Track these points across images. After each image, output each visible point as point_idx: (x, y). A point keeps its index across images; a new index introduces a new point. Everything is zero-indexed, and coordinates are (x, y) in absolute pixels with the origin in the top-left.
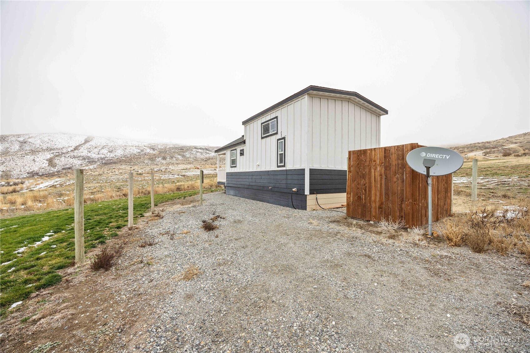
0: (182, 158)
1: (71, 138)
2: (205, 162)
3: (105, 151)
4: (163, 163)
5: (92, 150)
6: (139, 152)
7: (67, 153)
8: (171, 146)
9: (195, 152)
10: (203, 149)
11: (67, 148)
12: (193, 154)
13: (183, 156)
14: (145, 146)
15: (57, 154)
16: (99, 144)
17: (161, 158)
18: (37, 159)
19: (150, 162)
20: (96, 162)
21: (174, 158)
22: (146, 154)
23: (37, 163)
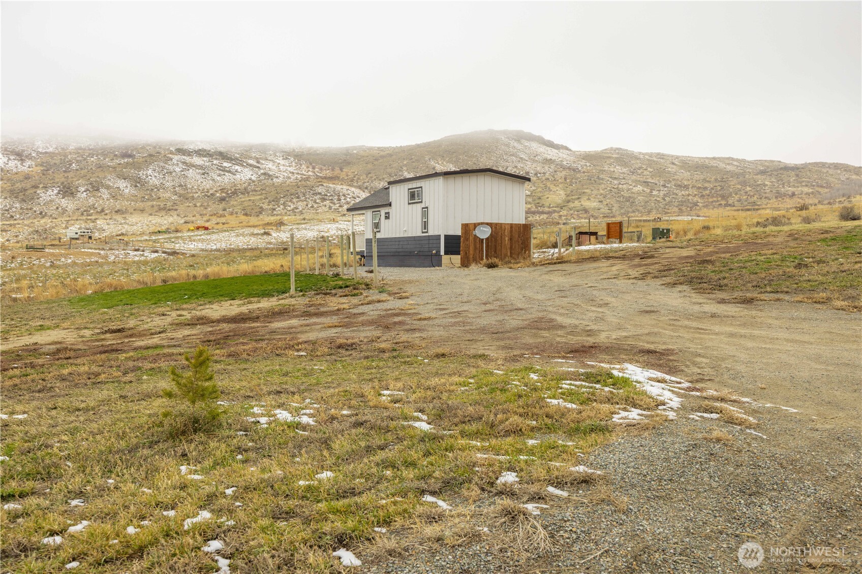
0: (134, 191)
9: (180, 165)
12: (171, 173)
13: (137, 182)
17: (56, 192)
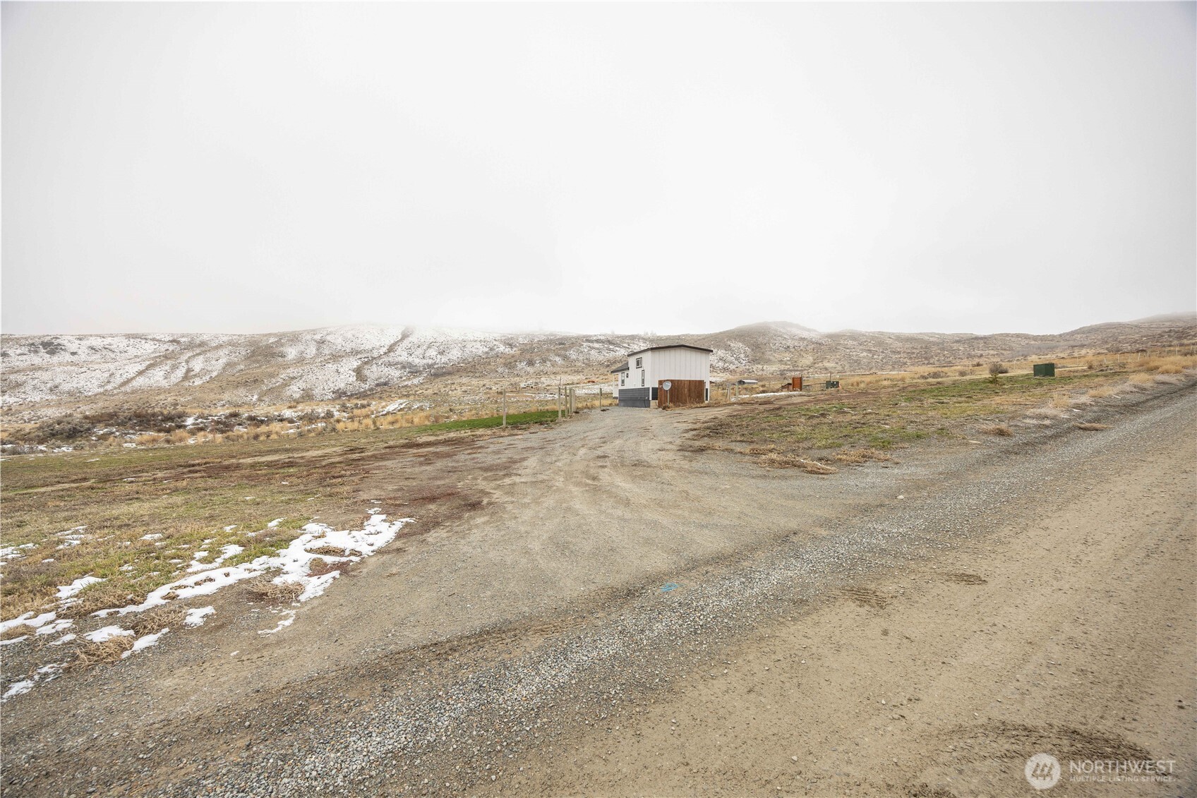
1: (382, 330)
2: (606, 370)
3: (432, 352)
4: (528, 373)
5: (413, 351)
6: (487, 353)
7: (380, 357)
8: (543, 338)
9: (587, 348)
10: (603, 342)
11: (378, 349)
12: (582, 352)
13: (565, 358)
14: (495, 340)
15: (366, 360)
16: (422, 341)
17: (525, 363)
18: (341, 370)
19: (507, 371)
20: (420, 373)
21: (548, 362)
22: (498, 356)
23: (342, 377)
